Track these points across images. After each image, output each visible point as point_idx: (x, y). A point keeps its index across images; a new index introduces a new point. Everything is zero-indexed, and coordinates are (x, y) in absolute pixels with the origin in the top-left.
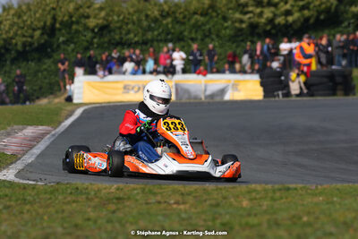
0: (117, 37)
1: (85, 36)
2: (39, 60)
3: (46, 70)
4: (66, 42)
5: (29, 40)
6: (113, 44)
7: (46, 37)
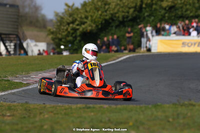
0: (180, 13)
1: (160, 12)
2: (132, 26)
3: (136, 32)
4: (149, 16)
5: (127, 14)
6: (177, 17)
7: (136, 13)
